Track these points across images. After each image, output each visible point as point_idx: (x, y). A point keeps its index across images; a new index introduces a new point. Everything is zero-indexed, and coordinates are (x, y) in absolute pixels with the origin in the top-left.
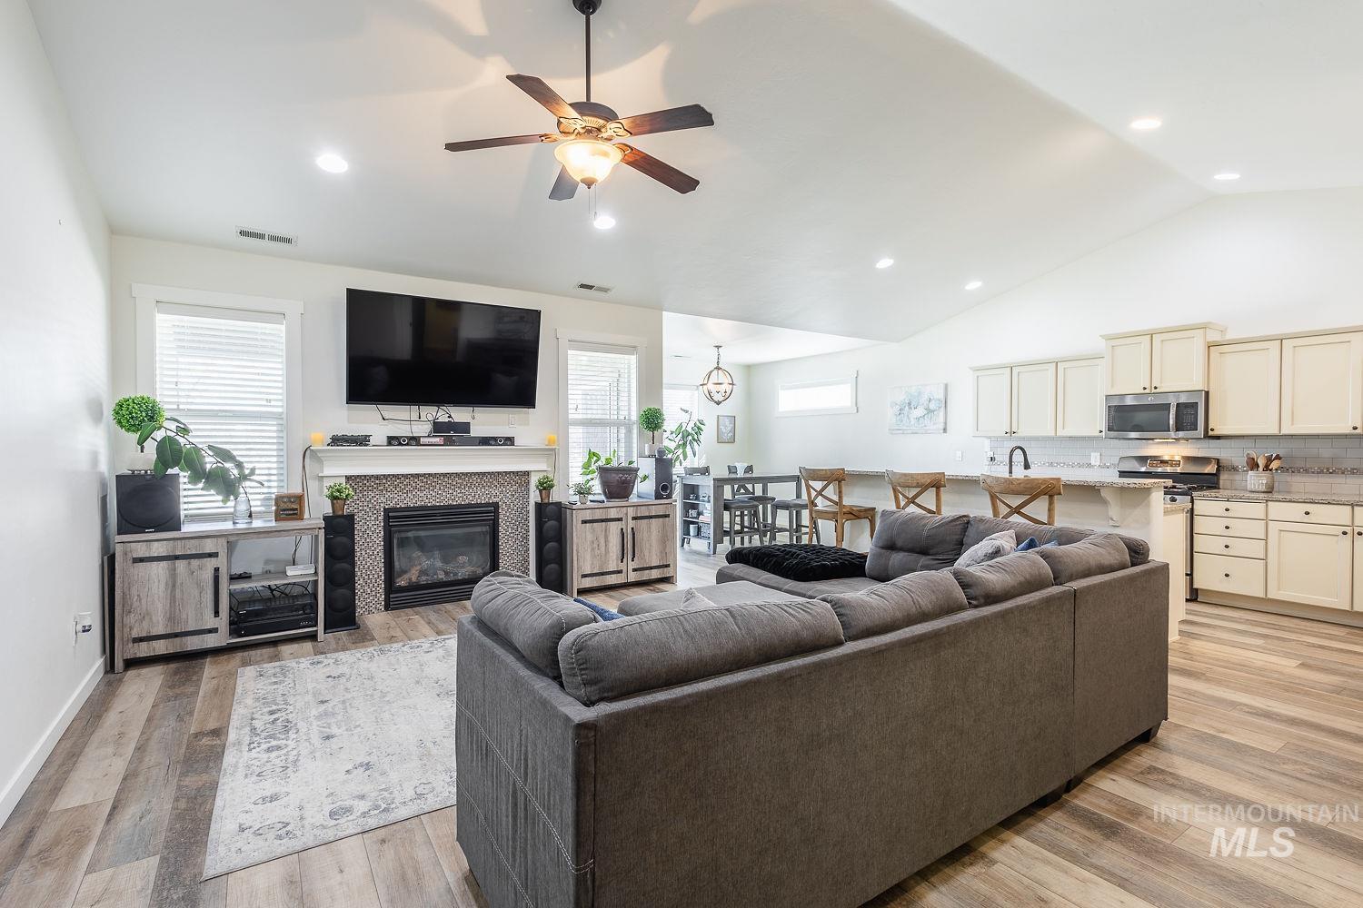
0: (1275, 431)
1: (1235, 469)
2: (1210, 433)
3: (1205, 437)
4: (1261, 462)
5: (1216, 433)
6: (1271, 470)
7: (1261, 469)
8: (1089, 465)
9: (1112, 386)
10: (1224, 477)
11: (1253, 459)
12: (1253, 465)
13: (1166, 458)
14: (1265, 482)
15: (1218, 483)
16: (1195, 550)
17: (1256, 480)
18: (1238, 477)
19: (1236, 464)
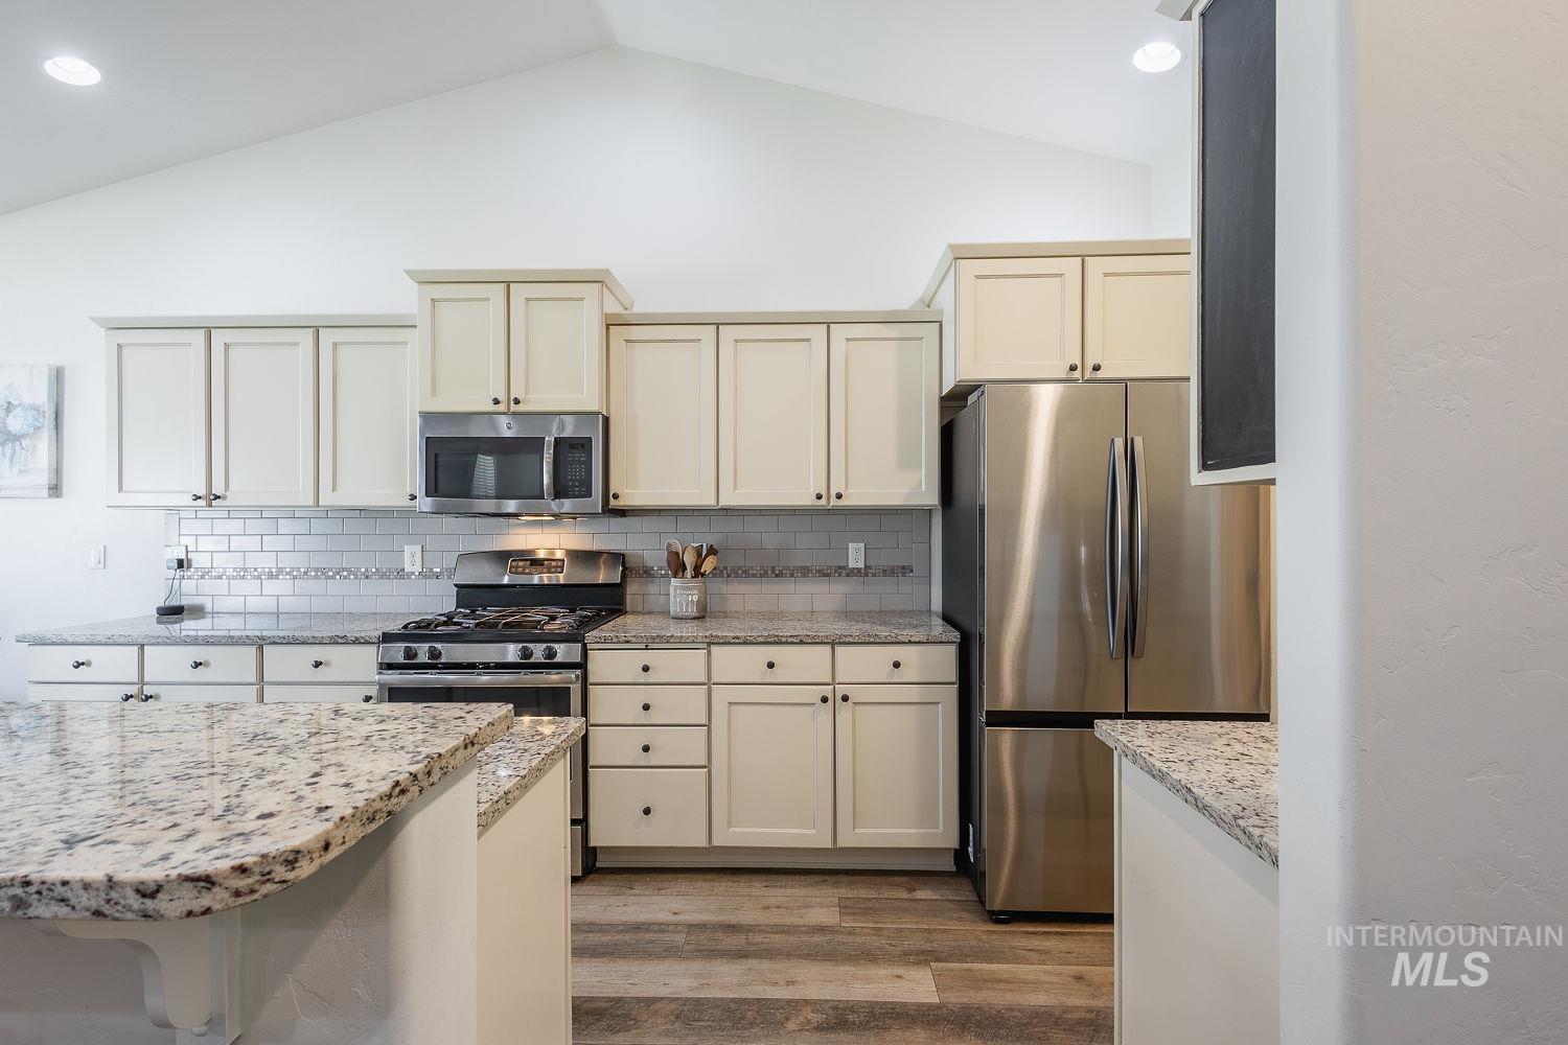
0: (708, 500)
1: (647, 573)
2: (613, 503)
3: (604, 512)
4: (689, 559)
5: (622, 502)
6: (703, 575)
7: (689, 572)
8: (401, 574)
9: (434, 394)
10: (632, 588)
11: (677, 554)
12: (677, 567)
13: (542, 554)
14: (695, 598)
15: (621, 601)
16: (591, 762)
17: (681, 595)
18: (653, 589)
19: (650, 564)
